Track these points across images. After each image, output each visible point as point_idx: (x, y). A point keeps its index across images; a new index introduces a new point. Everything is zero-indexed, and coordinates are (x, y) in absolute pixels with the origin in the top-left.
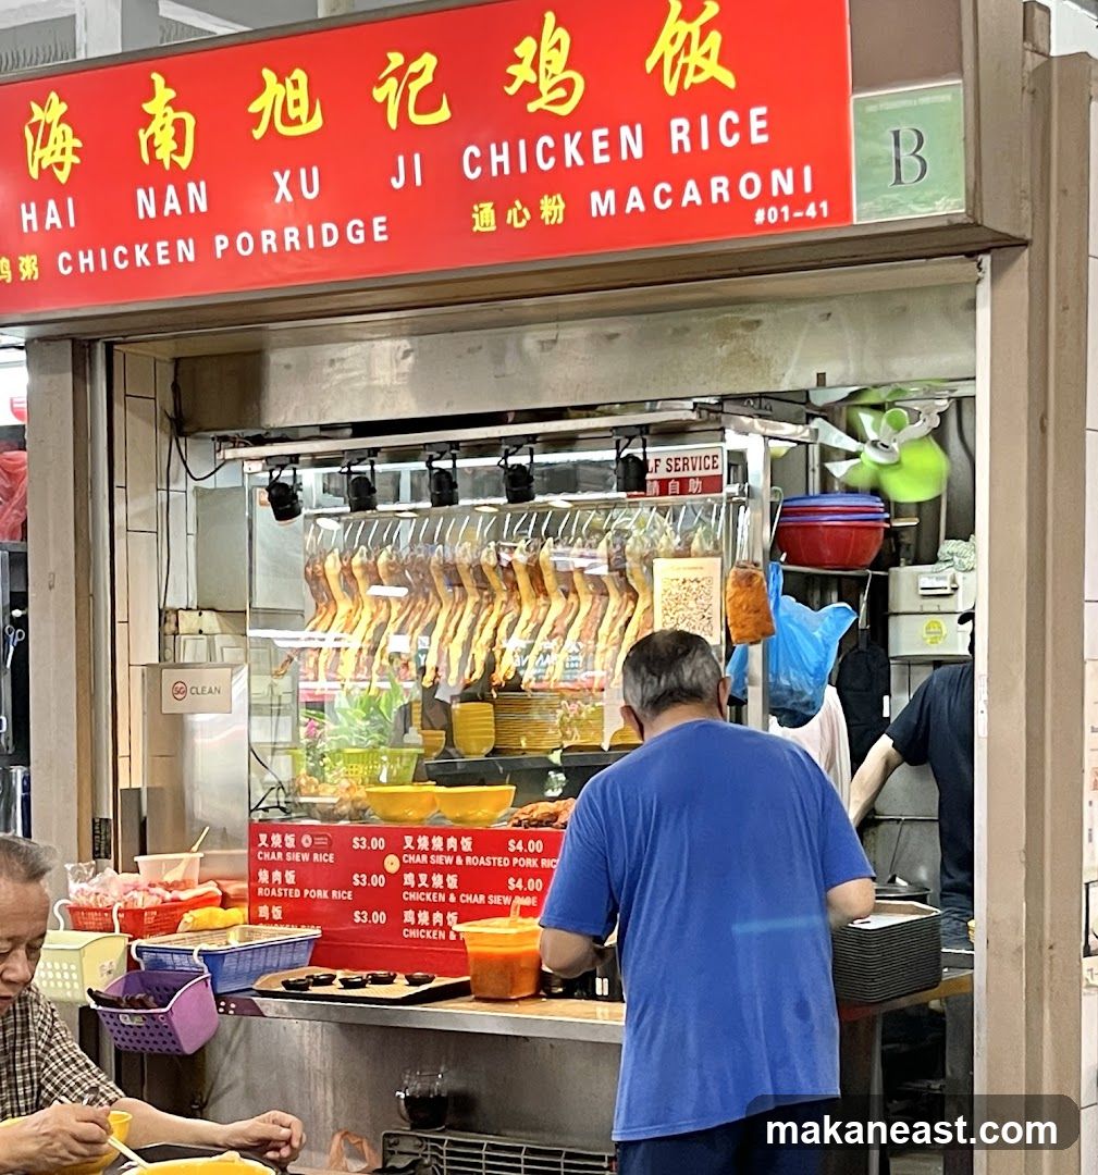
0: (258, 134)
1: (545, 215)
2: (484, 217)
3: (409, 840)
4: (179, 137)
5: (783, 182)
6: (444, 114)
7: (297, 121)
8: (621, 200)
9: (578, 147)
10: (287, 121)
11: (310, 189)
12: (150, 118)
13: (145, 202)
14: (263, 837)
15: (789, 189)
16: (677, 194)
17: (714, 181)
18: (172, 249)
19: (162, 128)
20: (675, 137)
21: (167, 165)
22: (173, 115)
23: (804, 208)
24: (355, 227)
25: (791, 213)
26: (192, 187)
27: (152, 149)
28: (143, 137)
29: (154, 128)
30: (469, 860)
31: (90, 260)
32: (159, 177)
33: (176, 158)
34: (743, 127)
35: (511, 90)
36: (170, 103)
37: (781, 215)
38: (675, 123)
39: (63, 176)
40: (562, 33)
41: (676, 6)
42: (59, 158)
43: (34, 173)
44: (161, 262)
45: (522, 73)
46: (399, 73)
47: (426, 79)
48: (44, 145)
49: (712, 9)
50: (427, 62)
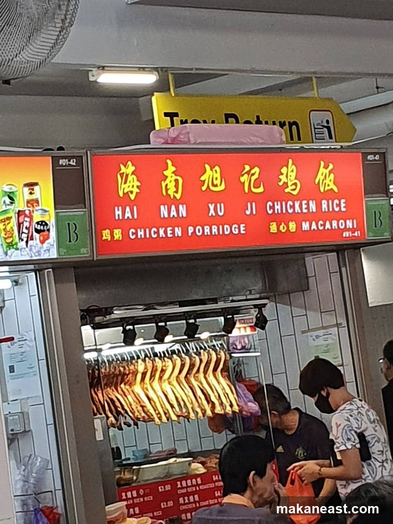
0: (204, 188)
1: (290, 228)
2: (273, 228)
3: (179, 483)
4: (177, 186)
5: (349, 224)
6: (261, 190)
7: (216, 186)
8: (310, 226)
10: (214, 185)
11: (221, 211)
12: (167, 177)
13: (163, 211)
15: (351, 227)
16: (324, 225)
17: (333, 222)
18: (173, 231)
19: (171, 182)
20: (323, 206)
21: (172, 197)
22: (175, 177)
23: (354, 233)
24: (235, 228)
25: (352, 234)
26: (181, 207)
27: (167, 190)
28: (164, 184)
29: (167, 181)
31: (142, 233)
32: (170, 201)
33: (175, 195)
34: (339, 205)
35: (281, 184)
36: (174, 172)
37: (349, 234)
38: (323, 202)
39: (132, 197)
40: (294, 167)
41: (322, 164)
42: (131, 189)
43: (121, 194)
44: (169, 235)
45: (283, 178)
46: (248, 172)
47: (256, 176)
48: (125, 183)
49: (331, 166)
50: (256, 170)
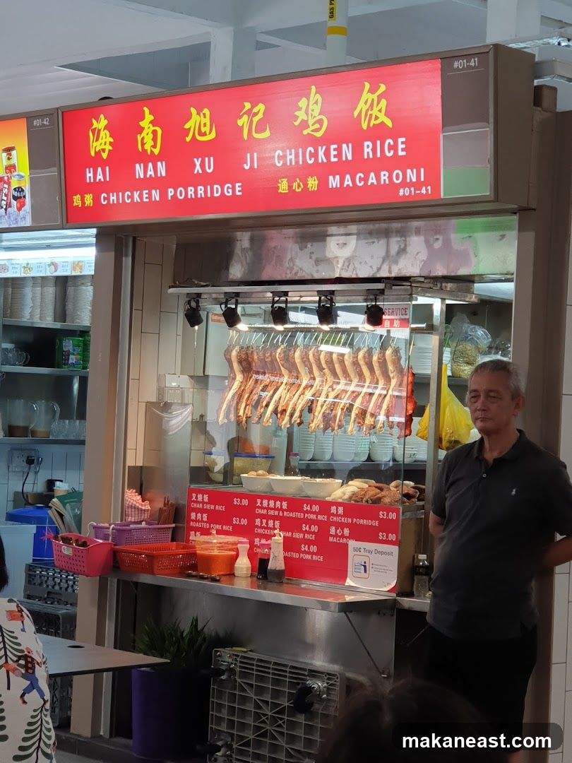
0: (188, 139)
1: (310, 186)
2: (283, 186)
3: (259, 501)
4: (155, 139)
5: (411, 175)
6: (267, 133)
7: (204, 134)
8: (342, 180)
9: (324, 154)
10: (200, 133)
11: (209, 168)
12: (143, 129)
13: (139, 169)
14: (194, 495)
15: (414, 180)
16: (366, 179)
17: (382, 173)
18: (150, 195)
19: (147, 134)
20: (366, 150)
21: (149, 153)
22: (152, 128)
23: (420, 190)
24: (228, 188)
25: (415, 191)
26: (159, 164)
27: (143, 144)
28: (139, 138)
29: (144, 134)
30: (285, 514)
31: (115, 198)
32: (146, 158)
33: (153, 150)
34: (394, 148)
36: (151, 122)
37: (410, 192)
38: (366, 143)
39: (105, 156)
40: (318, 96)
41: (367, 86)
42: (103, 147)
43: (93, 154)
44: (145, 200)
45: (301, 115)
46: (249, 112)
47: (260, 116)
48: (97, 140)
49: (383, 88)
50: (261, 108)
